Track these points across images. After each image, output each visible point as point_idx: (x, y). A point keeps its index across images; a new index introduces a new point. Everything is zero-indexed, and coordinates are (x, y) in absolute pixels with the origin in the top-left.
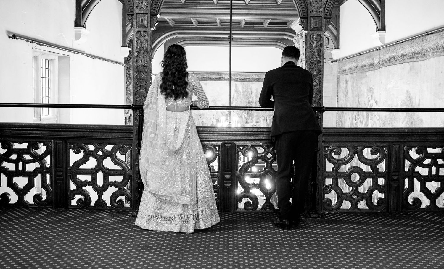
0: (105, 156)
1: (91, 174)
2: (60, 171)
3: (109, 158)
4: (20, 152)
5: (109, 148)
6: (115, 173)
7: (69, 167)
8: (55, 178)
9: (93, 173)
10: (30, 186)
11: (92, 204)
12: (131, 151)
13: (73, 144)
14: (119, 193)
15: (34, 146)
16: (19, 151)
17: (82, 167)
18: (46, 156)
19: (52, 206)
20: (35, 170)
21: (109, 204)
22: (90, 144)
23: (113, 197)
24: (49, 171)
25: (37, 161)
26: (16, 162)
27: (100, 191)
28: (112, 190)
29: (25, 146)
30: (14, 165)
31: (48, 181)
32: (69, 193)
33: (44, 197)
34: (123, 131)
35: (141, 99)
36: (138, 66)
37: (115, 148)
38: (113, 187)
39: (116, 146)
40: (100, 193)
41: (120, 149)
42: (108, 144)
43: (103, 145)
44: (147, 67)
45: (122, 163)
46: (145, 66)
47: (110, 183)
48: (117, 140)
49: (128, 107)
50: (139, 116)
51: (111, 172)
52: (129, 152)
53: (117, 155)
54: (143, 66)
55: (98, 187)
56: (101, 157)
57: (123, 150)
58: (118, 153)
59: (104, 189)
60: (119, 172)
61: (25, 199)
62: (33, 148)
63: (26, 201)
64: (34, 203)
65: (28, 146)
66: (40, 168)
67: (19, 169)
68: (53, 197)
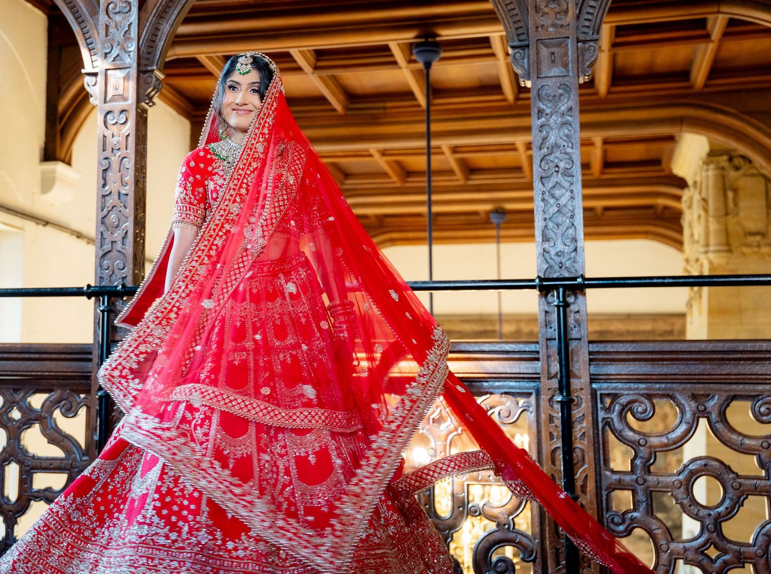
0: (26, 423)
3: (37, 427)
6: (50, 466)
12: (88, 408)
27: (11, 515)
34: (69, 356)
35: (114, 275)
36: (108, 193)
37: (51, 401)
38: (42, 503)
39: (53, 397)
40: (11, 519)
41: (63, 403)
42: (34, 390)
43: (22, 395)
44: (127, 195)
45: (66, 440)
46: (123, 192)
47: (36, 494)
48: (56, 379)
49: (77, 292)
50: (103, 311)
51: (37, 463)
52: (83, 412)
53: (55, 420)
54: (119, 193)
55: (7, 504)
56: (18, 423)
57: (68, 405)
58: (57, 414)
59: (20, 509)
60: (57, 464)
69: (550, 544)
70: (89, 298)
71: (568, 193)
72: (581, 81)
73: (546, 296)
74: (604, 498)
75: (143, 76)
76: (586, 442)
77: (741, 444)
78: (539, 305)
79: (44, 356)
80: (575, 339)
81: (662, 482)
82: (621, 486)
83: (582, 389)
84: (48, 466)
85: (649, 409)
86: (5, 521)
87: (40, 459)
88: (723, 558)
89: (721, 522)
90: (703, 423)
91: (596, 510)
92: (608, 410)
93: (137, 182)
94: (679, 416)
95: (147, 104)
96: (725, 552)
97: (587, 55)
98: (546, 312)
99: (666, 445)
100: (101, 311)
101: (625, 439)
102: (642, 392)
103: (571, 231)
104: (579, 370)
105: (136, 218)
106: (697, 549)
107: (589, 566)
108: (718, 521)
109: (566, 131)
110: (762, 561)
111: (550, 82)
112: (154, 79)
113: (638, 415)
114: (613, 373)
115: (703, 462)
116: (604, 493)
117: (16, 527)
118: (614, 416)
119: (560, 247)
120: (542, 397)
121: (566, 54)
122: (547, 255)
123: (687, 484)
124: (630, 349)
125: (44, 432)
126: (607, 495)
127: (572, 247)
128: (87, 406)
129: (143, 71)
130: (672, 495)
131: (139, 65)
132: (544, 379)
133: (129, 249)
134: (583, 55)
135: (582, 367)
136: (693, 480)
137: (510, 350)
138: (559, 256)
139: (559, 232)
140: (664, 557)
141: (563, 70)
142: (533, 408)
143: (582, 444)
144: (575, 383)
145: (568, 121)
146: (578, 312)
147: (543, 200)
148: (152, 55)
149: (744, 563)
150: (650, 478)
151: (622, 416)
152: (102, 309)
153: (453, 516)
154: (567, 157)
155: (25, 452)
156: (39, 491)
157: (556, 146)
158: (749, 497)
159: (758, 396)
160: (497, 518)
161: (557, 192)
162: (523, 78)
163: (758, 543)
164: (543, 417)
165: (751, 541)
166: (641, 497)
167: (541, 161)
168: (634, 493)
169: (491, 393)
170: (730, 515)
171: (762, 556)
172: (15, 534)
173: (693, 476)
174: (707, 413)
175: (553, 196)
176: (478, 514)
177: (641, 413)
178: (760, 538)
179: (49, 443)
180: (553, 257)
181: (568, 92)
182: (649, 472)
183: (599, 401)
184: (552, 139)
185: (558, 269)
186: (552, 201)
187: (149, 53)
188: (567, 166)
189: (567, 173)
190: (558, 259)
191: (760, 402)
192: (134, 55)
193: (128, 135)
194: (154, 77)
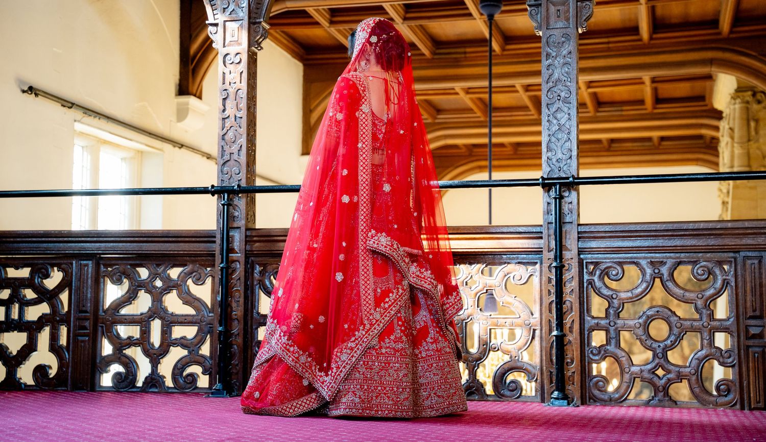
0: (167, 289)
1: (140, 323)
2: (86, 319)
3: (174, 292)
4: (17, 285)
5: (174, 273)
6: (185, 321)
7: (101, 311)
8: (75, 330)
9: (143, 322)
10: (29, 348)
11: (140, 384)
12: (214, 278)
13: (109, 266)
14: (188, 360)
15: (42, 272)
16: (14, 283)
17: (123, 311)
18: (61, 292)
19: (66, 386)
20: (40, 318)
21: (169, 383)
22: (141, 266)
24: (65, 320)
25: (45, 301)
26: (7, 304)
27: (155, 357)
28: (177, 354)
29: (25, 273)
31: (63, 341)
32: (99, 361)
33: (53, 372)
34: (198, 239)
35: (232, 178)
36: (227, 116)
37: (185, 273)
38: (179, 348)
39: (187, 270)
40: (155, 359)
41: (194, 274)
42: (172, 265)
43: (163, 268)
44: (241, 118)
45: (196, 301)
46: (239, 116)
47: (174, 341)
48: (189, 257)
49: (204, 191)
50: (223, 205)
51: (175, 319)
52: (209, 281)
53: (188, 286)
54: (235, 116)
55: (152, 349)
56: (160, 290)
57: (198, 276)
58: (190, 282)
59: (162, 353)
60: (189, 319)
61: (18, 376)
62: (39, 277)
63: (21, 379)
64: (34, 384)
65: (31, 273)
66: (50, 314)
67: (13, 317)
68: (70, 369)
69: (546, 369)
70: (213, 195)
71: (567, 116)
72: (580, 31)
73: (549, 191)
74: (586, 336)
75: (252, 26)
76: (574, 296)
77: (683, 296)
78: (543, 198)
79: (179, 239)
80: (568, 223)
81: (627, 324)
82: (598, 327)
83: (572, 259)
84: (183, 321)
85: (620, 272)
86: (151, 362)
87: (177, 315)
88: (667, 376)
89: (667, 351)
90: (658, 281)
91: (579, 344)
92: (591, 273)
93: (249, 108)
94: (641, 277)
95: (256, 48)
96: (668, 372)
97: (584, 11)
98: (548, 203)
99: (631, 298)
100: (222, 204)
101: (602, 294)
102: (615, 260)
103: (568, 144)
104: (571, 245)
105: (248, 135)
106: (650, 370)
107: (573, 384)
108: (665, 350)
109: (567, 69)
110: (694, 378)
111: (555, 32)
112: (261, 29)
113: (612, 277)
114: (595, 247)
115: (656, 309)
116: (586, 333)
117: (159, 365)
118: (596, 278)
119: (560, 155)
120: (544, 264)
121: (568, 11)
122: (550, 162)
123: (645, 326)
124: (607, 230)
125: (179, 296)
126: (588, 334)
127: (568, 156)
128: (212, 276)
129: (252, 23)
130: (634, 333)
131: (250, 18)
132: (545, 252)
133: (243, 159)
134: (581, 12)
135: (573, 242)
136: (648, 322)
137: (523, 231)
138: (559, 162)
139: (559, 144)
140: (627, 377)
141: (566, 23)
142: (538, 273)
143: (571, 298)
144: (567, 255)
145: (568, 61)
146: (571, 203)
147: (548, 121)
148: (259, 10)
149: (681, 379)
150: (620, 322)
151: (601, 278)
152: (222, 203)
153: (479, 352)
154: (566, 88)
155: (165, 310)
156: (176, 339)
157: (559, 80)
158: (687, 333)
159: (696, 261)
160: (510, 352)
161: (559, 116)
162: (537, 29)
163: (692, 365)
164: (544, 279)
165: (688, 365)
166: (613, 334)
167: (548, 92)
168: (607, 331)
169: (509, 263)
170: (674, 346)
171: (694, 374)
172: (159, 371)
173: (650, 319)
174: (661, 274)
175: (556, 118)
176: (497, 349)
177: (614, 276)
178: (694, 361)
179: (183, 304)
180: (554, 163)
181: (569, 40)
182: (619, 317)
183: (585, 267)
184: (556, 76)
185: (558, 171)
186: (555, 121)
187: (258, 9)
188: (567, 96)
189: (566, 101)
190: (558, 165)
191: (698, 266)
192: (246, 10)
193: (242, 72)
194: (261, 27)
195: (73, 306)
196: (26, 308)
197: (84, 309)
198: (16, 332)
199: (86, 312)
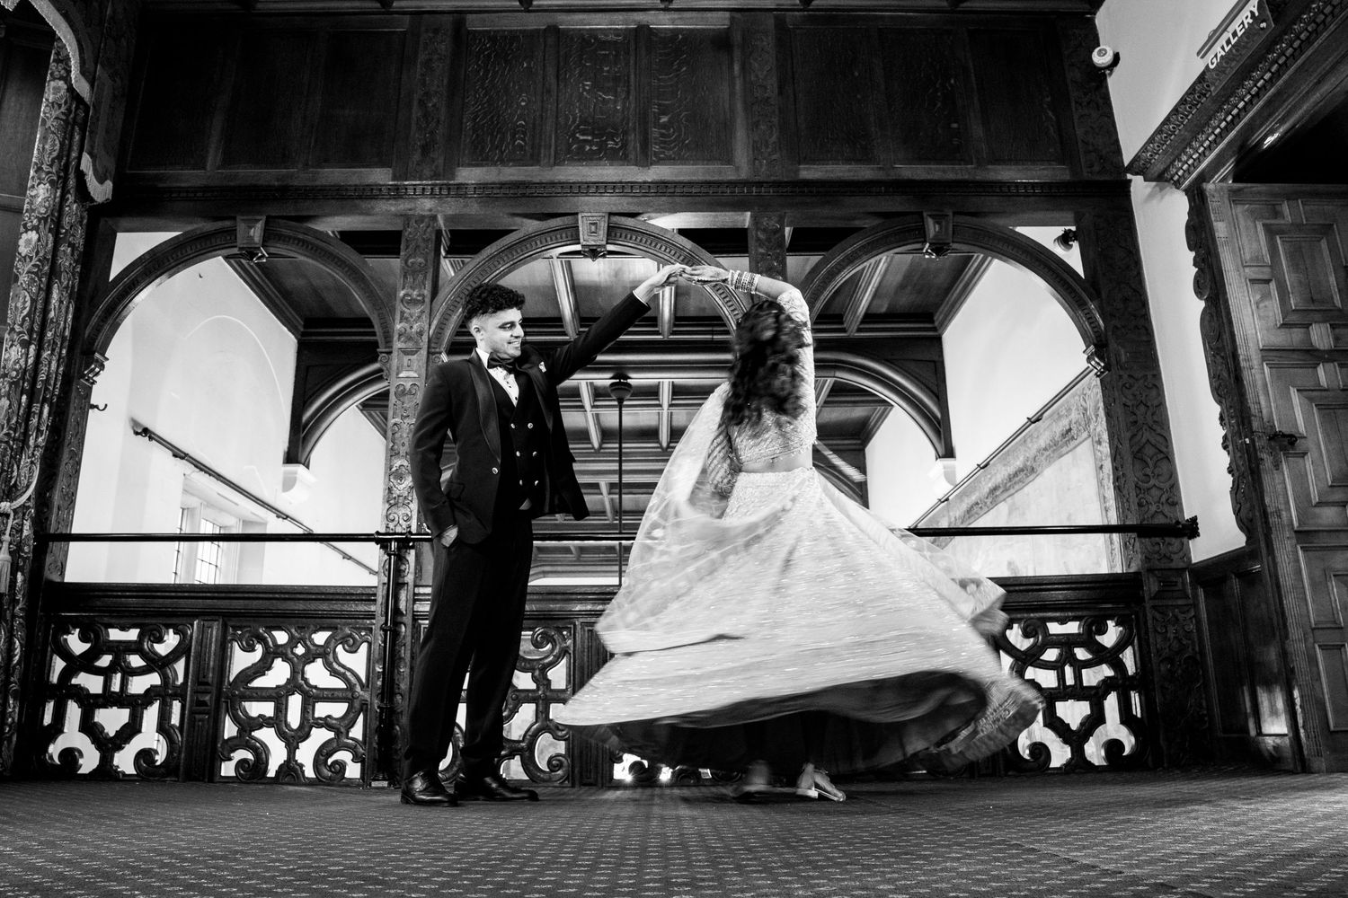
0: (309, 658)
1: (275, 698)
2: (206, 692)
3: (319, 661)
4: (121, 649)
5: (320, 638)
6: (330, 696)
7: (227, 683)
8: (191, 706)
9: (278, 696)
10: (132, 729)
11: (271, 773)
12: (370, 644)
13: (240, 628)
14: (335, 745)
15: (153, 634)
16: (117, 647)
17: (258, 683)
18: (177, 659)
19: (177, 776)
20: (148, 691)
21: (309, 772)
22: (279, 628)
23: (323, 753)
24: (180, 694)
25: (155, 671)
26: (106, 673)
27: (293, 740)
28: (320, 736)
29: (133, 635)
30: (101, 679)
31: (175, 720)
32: (219, 745)
33: (160, 758)
34: (354, 597)
35: (399, 525)
36: (395, 453)
37: (334, 638)
38: (323, 730)
39: (336, 635)
40: (292, 744)
41: (346, 640)
42: (318, 628)
43: (307, 632)
45: (347, 672)
47: (317, 722)
48: (338, 619)
49: (366, 538)
50: (390, 556)
51: (319, 694)
52: (364, 649)
53: (337, 655)
55: (289, 732)
56: (302, 658)
57: (351, 642)
58: (339, 649)
59: (301, 736)
60: (338, 694)
61: (115, 763)
62: (149, 639)
63: (118, 767)
64: (135, 773)
65: (140, 635)
66: (160, 686)
67: (112, 689)
68: (183, 755)
70: (378, 544)
75: (431, 357)
79: (330, 597)
86: (287, 747)
87: (322, 690)
100: (388, 555)
125: (326, 666)
128: (368, 642)
129: (431, 353)
131: (429, 347)
155: (308, 683)
156: (320, 719)
172: (296, 759)
179: (331, 675)
187: (438, 338)
195: (190, 677)
196: (130, 678)
197: (205, 680)
198: (115, 708)
199: (207, 684)
